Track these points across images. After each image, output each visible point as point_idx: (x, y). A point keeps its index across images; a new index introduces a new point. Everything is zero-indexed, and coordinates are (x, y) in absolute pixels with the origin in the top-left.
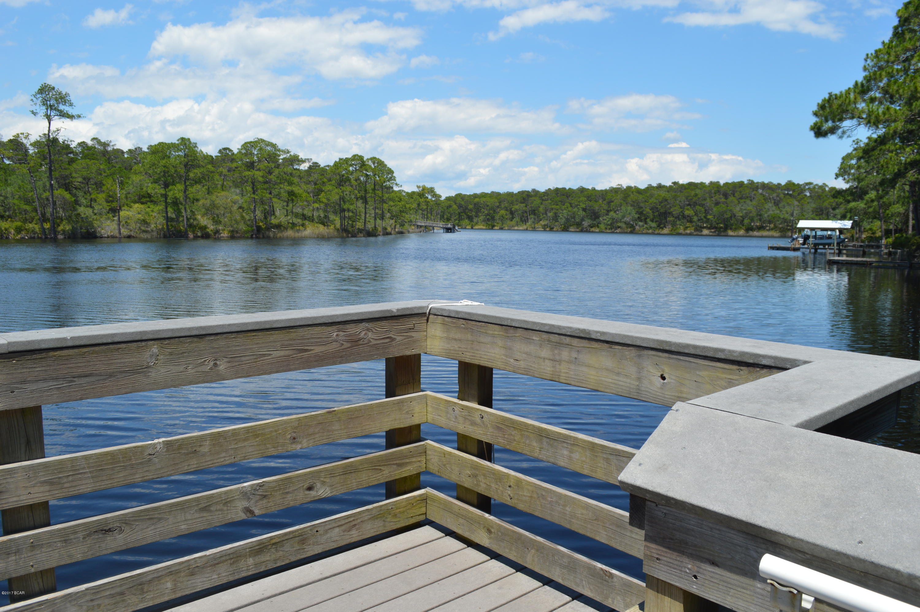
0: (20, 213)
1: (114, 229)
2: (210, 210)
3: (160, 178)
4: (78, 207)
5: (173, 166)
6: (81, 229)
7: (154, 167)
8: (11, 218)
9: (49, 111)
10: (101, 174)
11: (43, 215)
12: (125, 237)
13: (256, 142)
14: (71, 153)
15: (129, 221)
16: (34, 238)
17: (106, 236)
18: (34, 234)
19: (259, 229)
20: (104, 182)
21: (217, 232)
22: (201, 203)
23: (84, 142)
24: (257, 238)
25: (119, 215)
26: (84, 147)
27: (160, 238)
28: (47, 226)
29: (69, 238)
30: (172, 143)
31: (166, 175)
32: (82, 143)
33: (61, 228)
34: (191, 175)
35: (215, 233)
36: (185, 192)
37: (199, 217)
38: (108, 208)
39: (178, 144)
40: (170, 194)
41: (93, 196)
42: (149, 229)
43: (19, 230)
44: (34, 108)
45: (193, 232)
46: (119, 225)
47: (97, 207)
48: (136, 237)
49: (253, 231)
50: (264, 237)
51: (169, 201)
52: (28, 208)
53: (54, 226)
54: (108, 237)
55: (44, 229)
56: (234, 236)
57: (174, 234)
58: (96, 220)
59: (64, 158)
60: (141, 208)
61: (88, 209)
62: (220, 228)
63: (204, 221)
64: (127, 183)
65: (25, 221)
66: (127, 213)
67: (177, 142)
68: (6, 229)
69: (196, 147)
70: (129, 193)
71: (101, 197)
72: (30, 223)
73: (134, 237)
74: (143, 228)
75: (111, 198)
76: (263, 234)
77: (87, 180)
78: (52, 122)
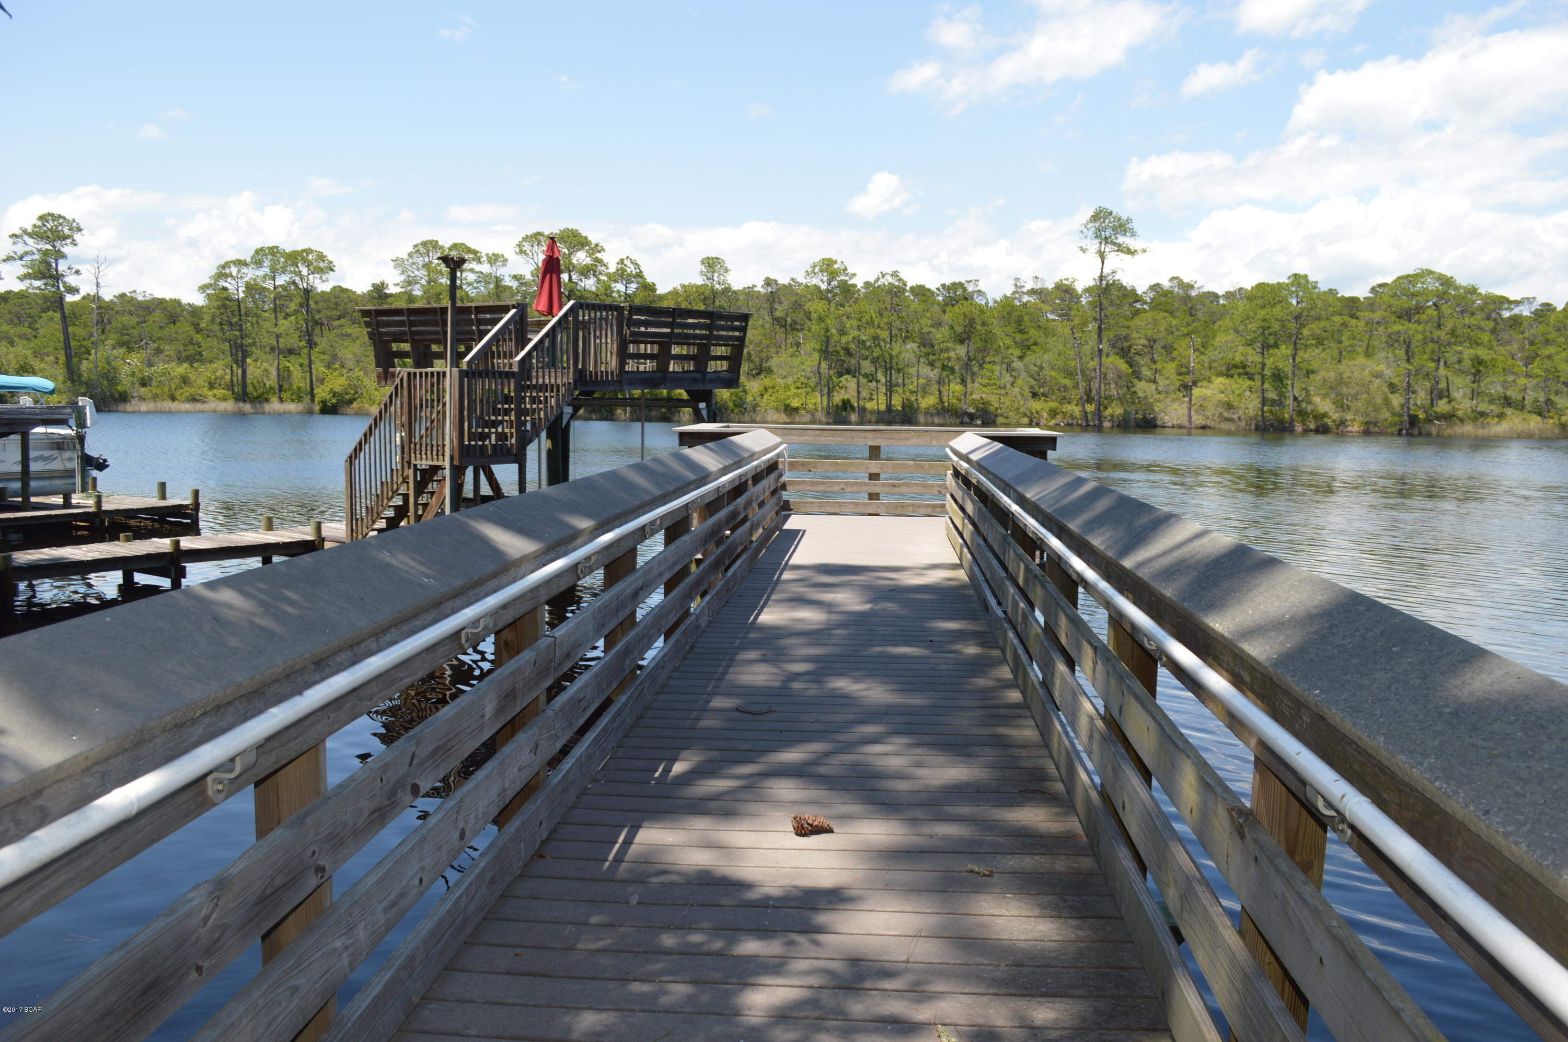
0: (1059, 390)
1: (1183, 415)
2: (1335, 389)
3: (1255, 338)
4: (1136, 381)
5: (1277, 320)
6: (1137, 413)
7: (1248, 322)
8: (1046, 396)
9: (1103, 246)
10: (1172, 333)
11: (1088, 393)
12: (1197, 428)
13: (1417, 275)
14: (1136, 301)
15: (1205, 405)
16: (1072, 425)
17: (1170, 424)
18: (1073, 419)
19: (1413, 420)
20: (1175, 346)
21: (1342, 423)
22: (1318, 378)
23: (1158, 284)
24: (1408, 434)
25: (1191, 394)
26: (1158, 292)
27: (1250, 430)
28: (1090, 408)
29: (1118, 426)
30: (1278, 283)
31: (1266, 332)
32: (1155, 285)
33: (1109, 411)
34: (1306, 332)
35: (1338, 426)
36: (1294, 357)
37: (1317, 400)
38: (1178, 384)
39: (1287, 285)
40: (1269, 362)
41: (1159, 366)
42: (1235, 417)
43: (1053, 413)
44: (1083, 244)
45: (1303, 422)
46: (1190, 409)
47: (1162, 382)
48: (1214, 428)
49: (1401, 423)
50: (1420, 434)
51: (1267, 372)
52: (1068, 382)
53: (1099, 410)
54: (1173, 427)
55: (1086, 413)
56: (1369, 431)
57: (1272, 425)
58: (1159, 401)
59: (1126, 311)
60: (1224, 385)
61: (1149, 384)
62: (1348, 417)
63: (1323, 405)
64: (1212, 345)
65: (1065, 400)
66: (1205, 391)
67: (1287, 281)
68: (1037, 412)
69: (1315, 287)
70: (1214, 361)
71: (1170, 368)
72: (1069, 403)
73: (1210, 428)
74: (1226, 415)
75: (1183, 370)
76: (1420, 429)
77: (1152, 341)
78: (1106, 261)
